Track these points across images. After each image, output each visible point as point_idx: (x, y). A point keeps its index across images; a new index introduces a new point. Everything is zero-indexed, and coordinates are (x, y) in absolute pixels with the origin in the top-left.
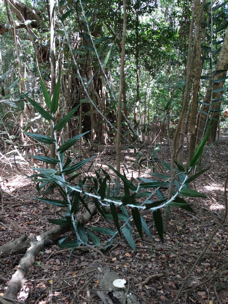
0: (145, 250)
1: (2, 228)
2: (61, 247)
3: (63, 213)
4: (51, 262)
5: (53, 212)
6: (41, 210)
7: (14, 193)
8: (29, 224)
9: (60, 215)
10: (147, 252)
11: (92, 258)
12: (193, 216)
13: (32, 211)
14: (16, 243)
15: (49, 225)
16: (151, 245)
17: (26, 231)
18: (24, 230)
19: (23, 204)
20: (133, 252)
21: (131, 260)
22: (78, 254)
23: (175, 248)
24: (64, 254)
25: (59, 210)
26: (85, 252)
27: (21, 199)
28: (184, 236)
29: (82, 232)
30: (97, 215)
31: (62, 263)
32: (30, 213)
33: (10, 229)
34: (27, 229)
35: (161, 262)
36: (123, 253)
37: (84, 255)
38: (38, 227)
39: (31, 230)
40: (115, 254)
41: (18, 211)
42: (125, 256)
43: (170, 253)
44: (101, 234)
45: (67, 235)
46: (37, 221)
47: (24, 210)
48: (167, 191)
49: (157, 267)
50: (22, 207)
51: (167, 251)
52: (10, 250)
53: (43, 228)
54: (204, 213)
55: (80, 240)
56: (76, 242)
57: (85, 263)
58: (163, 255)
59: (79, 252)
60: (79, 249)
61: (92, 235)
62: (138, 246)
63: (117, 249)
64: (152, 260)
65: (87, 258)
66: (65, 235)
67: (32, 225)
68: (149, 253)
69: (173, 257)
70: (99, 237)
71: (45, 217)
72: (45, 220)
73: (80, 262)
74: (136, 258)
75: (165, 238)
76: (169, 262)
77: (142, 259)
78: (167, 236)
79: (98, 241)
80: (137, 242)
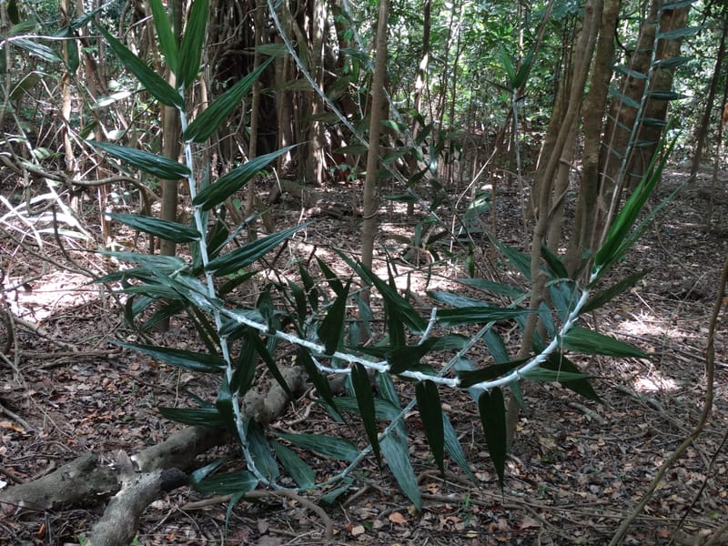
0: (448, 506)
1: (18, 429)
2: (201, 490)
3: (199, 389)
4: (169, 533)
5: (171, 386)
6: (134, 378)
7: (47, 326)
8: (97, 421)
9: (191, 395)
10: (453, 511)
11: (293, 527)
12: (586, 410)
13: (106, 381)
14: (66, 476)
15: (158, 423)
16: (466, 491)
17: (90, 442)
18: (83, 439)
19: (77, 360)
20: (411, 509)
21: (407, 533)
22: (250, 512)
23: (535, 502)
24: (208, 511)
25: (187, 380)
26: (269, 508)
27: (70, 345)
28: (562, 469)
29: (260, 448)
30: (302, 399)
31: (204, 539)
32: (100, 388)
33: (41, 434)
34: (93, 436)
35: (496, 540)
36: (382, 513)
37: (268, 516)
38: (126, 431)
39: (104, 438)
40: (359, 517)
41: (62, 381)
42: (390, 521)
43: (521, 517)
44: (315, 456)
45: (213, 455)
46: (122, 413)
47: (80, 379)
48: (508, 334)
50: (75, 368)
51: (511, 509)
52: (47, 498)
53: (143, 432)
54: (618, 403)
55: (257, 473)
56: (246, 478)
57: (270, 539)
58: (500, 520)
59: (253, 506)
60: (254, 500)
61: (290, 457)
62: (428, 494)
63: (366, 500)
64: (468, 535)
65: (277, 526)
66: (209, 457)
67: (108, 423)
68: (460, 515)
69: (530, 528)
70: (310, 465)
71: (145, 401)
72: (145, 409)
73: (256, 536)
74: (420, 529)
75: (506, 472)
76: (519, 542)
77: (438, 533)
78: (511, 466)
79: (309, 477)
80: (422, 481)
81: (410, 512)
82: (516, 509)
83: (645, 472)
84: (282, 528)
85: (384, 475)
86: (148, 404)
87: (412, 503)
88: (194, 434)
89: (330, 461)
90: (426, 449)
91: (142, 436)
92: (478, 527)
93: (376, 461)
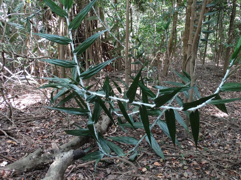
0: (174, 158)
1: (14, 143)
2: (83, 159)
4: (73, 177)
5: (67, 125)
6: (54, 124)
7: (25, 110)
8: (42, 138)
10: (176, 159)
11: (120, 170)
12: (206, 123)
13: (45, 125)
14: (31, 158)
15: (64, 138)
16: (178, 152)
17: (40, 145)
18: (38, 145)
19: (35, 119)
20: (161, 160)
21: (162, 169)
22: (102, 166)
23: (204, 154)
24: (87, 167)
25: (73, 123)
26: (109, 164)
27: (32, 115)
28: (206, 142)
29: (103, 142)
30: (113, 126)
31: (86, 178)
32: (43, 127)
33: (22, 144)
34: (41, 143)
35: (195, 169)
36: (151, 162)
37: (109, 167)
38: (53, 141)
39: (45, 144)
40: (143, 164)
41: (30, 126)
42: (155, 165)
43: (201, 160)
44: (121, 144)
45: (85, 146)
46: (51, 135)
47: (36, 125)
49: (193, 175)
50: (34, 122)
51: (196, 157)
52: (24, 167)
53: (59, 141)
54: (214, 120)
55: (103, 151)
56: (98, 154)
57: (112, 176)
58: (194, 162)
59: (103, 164)
60: (103, 161)
61: (113, 145)
62: (165, 154)
63: (144, 158)
64: (184, 168)
65: (114, 170)
66: (84, 147)
67: (47, 139)
68: (179, 161)
69: (206, 163)
70: (120, 147)
72: (59, 133)
73: (106, 175)
74: (167, 167)
75: (188, 144)
76: (204, 169)
77: (174, 168)
78: (190, 142)
79: (121, 151)
80: (162, 150)
81: (161, 161)
82: (198, 157)
83: (235, 141)
84: (116, 171)
85: (147, 149)
86: (60, 131)
87: (162, 158)
88: (79, 139)
89: (127, 146)
90: (159, 139)
91: (59, 142)
92: (187, 165)
93: (143, 144)
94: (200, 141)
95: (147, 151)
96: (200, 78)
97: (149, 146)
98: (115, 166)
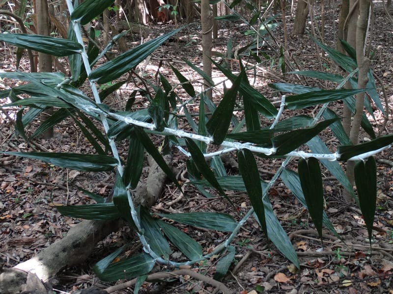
0: (320, 260)
3: (86, 182)
5: (61, 182)
6: (28, 179)
9: (80, 189)
10: (325, 264)
13: (3, 184)
15: (55, 216)
16: (329, 244)
20: (291, 268)
22: (152, 290)
25: (75, 176)
32: (0, 191)
35: (369, 286)
36: (269, 275)
38: (27, 227)
39: (7, 237)
40: (249, 282)
42: (277, 282)
43: (380, 261)
44: (196, 229)
46: (22, 211)
51: (370, 256)
53: (42, 227)
55: (152, 253)
56: (143, 259)
58: (366, 267)
59: (153, 285)
61: (176, 234)
62: (300, 252)
63: (250, 264)
64: (344, 285)
67: (10, 221)
68: (331, 267)
69: (392, 270)
71: (41, 198)
72: (41, 205)
74: (303, 286)
75: (353, 223)
76: (388, 284)
77: (320, 287)
78: (356, 217)
79: (196, 249)
80: (292, 240)
81: (290, 271)
82: (374, 255)
85: (258, 239)
86: (44, 200)
87: (292, 263)
89: (209, 233)
90: (286, 212)
91: (42, 230)
92: (350, 276)
93: (248, 227)
94: (380, 211)
95: (257, 245)
96: (381, 40)
97: (262, 232)
98: (182, 288)
